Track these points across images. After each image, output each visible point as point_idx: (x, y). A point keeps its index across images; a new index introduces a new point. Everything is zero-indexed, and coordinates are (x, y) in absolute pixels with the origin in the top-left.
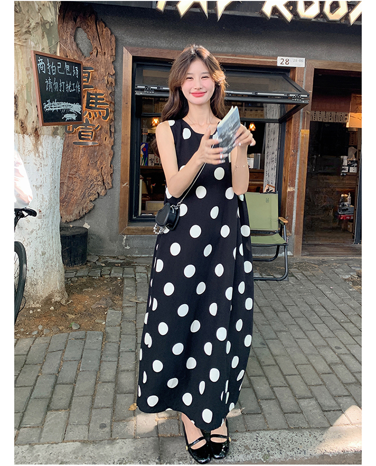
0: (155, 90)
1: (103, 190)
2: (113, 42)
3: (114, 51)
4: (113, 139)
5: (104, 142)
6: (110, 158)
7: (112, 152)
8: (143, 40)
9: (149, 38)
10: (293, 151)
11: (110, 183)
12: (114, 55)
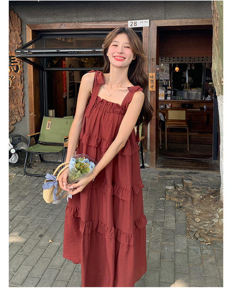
1: (19, 118)
2: (20, 23)
3: (20, 28)
4: (23, 85)
5: (18, 87)
6: (22, 97)
7: (23, 93)
8: (38, 19)
9: (41, 18)
11: (23, 113)
12: (20, 30)
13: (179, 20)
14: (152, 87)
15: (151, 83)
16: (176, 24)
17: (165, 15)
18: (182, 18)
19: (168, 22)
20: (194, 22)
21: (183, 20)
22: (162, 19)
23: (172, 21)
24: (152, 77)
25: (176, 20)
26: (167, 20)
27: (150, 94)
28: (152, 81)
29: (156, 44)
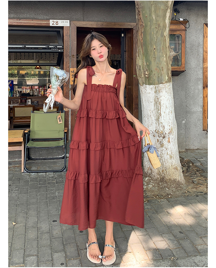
13: (96, 23)
15: (72, 77)
16: (93, 26)
17: (84, 18)
18: (98, 21)
19: (86, 24)
20: (108, 25)
21: (99, 23)
22: (81, 21)
23: (90, 23)
25: (93, 23)
26: (85, 22)
28: (73, 75)
29: (76, 42)
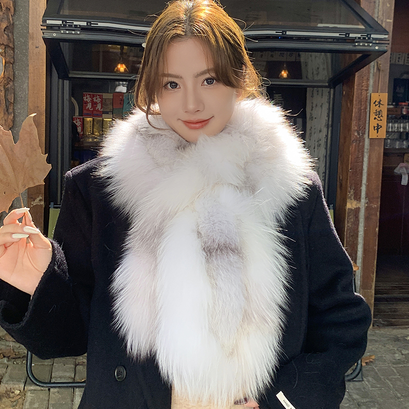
0: (83, 29)
10: (356, 134)
14: (378, 128)
15: (375, 118)
24: (379, 103)
27: (371, 144)
28: (379, 113)
